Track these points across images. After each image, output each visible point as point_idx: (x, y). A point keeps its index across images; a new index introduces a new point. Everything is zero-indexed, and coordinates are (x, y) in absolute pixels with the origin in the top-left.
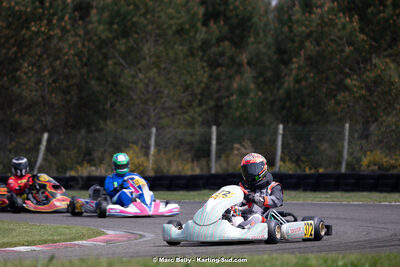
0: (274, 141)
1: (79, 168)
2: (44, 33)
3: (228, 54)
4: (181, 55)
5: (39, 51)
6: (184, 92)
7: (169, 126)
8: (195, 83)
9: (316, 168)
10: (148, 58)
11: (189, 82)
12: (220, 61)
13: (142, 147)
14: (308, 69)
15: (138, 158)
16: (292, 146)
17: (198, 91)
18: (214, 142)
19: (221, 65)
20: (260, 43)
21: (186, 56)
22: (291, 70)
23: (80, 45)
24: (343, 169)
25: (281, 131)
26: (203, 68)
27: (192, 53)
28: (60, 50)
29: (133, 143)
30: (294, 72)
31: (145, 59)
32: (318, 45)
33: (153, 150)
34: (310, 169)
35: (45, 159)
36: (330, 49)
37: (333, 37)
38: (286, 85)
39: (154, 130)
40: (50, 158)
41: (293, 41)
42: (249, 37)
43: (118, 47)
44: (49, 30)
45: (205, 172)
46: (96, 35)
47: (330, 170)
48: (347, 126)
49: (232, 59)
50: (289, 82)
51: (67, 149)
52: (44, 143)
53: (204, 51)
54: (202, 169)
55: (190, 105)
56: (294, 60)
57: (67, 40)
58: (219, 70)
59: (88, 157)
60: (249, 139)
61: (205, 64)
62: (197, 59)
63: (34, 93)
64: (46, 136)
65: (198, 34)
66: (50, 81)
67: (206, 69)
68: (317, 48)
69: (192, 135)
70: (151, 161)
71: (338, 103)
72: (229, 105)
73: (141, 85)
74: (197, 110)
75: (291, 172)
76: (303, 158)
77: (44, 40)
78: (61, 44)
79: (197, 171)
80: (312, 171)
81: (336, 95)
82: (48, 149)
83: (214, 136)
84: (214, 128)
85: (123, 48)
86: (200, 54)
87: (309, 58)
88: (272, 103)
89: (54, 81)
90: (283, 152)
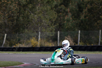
0: (78, 36)
1: (16, 45)
2: (5, 3)
3: (63, 9)
4: (49, 9)
5: (4, 8)
6: (50, 21)
7: (45, 32)
8: (53, 18)
9: (90, 44)
10: (38, 10)
11: (51, 18)
12: (61, 11)
13: (36, 38)
14: (88, 13)
15: (35, 41)
16: (83, 37)
17: (54, 21)
18: (59, 36)
19: (61, 12)
20: (73, 5)
21: (50, 10)
22: (83, 13)
23: (17, 7)
24: (99, 45)
25: (80, 33)
26: (55, 13)
27: (52, 9)
28: (10, 8)
29: (33, 37)
30: (84, 14)
31: (37, 11)
32: (91, 5)
33: (39, 39)
34: (89, 44)
35: (6, 42)
36: (95, 7)
37: (96, 3)
38: (81, 18)
39: (40, 33)
40: (7, 42)
41: (83, 4)
42: (70, 3)
43: (29, 6)
44: (7, 2)
45: (56, 46)
46: (22, 3)
47: (95, 45)
48: (100, 31)
49: (64, 10)
50: (82, 17)
51: (13, 39)
52: (5, 37)
53: (56, 8)
54: (55, 45)
55: (51, 25)
56: (84, 10)
57: (13, 5)
58: (60, 14)
59: (19, 41)
60: (70, 35)
61: (56, 12)
62: (54, 11)
63: (2, 21)
64: (6, 35)
65: (54, 3)
66: (7, 17)
67: (57, 14)
68: (91, 6)
69: (52, 34)
70: (39, 42)
71: (98, 24)
72: (64, 24)
73: (36, 18)
74: (54, 26)
75: (83, 45)
76: (87, 41)
77: (6, 5)
78: (11, 6)
79: (54, 45)
80: (90, 45)
81: (97, 21)
82: (7, 39)
83: (59, 34)
84: (59, 32)
85: (31, 7)
86: (54, 9)
87: (88, 10)
88: (77, 24)
89: (9, 18)
90: (80, 39)
